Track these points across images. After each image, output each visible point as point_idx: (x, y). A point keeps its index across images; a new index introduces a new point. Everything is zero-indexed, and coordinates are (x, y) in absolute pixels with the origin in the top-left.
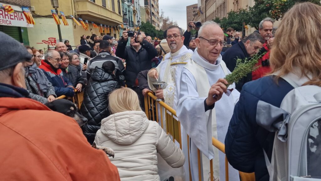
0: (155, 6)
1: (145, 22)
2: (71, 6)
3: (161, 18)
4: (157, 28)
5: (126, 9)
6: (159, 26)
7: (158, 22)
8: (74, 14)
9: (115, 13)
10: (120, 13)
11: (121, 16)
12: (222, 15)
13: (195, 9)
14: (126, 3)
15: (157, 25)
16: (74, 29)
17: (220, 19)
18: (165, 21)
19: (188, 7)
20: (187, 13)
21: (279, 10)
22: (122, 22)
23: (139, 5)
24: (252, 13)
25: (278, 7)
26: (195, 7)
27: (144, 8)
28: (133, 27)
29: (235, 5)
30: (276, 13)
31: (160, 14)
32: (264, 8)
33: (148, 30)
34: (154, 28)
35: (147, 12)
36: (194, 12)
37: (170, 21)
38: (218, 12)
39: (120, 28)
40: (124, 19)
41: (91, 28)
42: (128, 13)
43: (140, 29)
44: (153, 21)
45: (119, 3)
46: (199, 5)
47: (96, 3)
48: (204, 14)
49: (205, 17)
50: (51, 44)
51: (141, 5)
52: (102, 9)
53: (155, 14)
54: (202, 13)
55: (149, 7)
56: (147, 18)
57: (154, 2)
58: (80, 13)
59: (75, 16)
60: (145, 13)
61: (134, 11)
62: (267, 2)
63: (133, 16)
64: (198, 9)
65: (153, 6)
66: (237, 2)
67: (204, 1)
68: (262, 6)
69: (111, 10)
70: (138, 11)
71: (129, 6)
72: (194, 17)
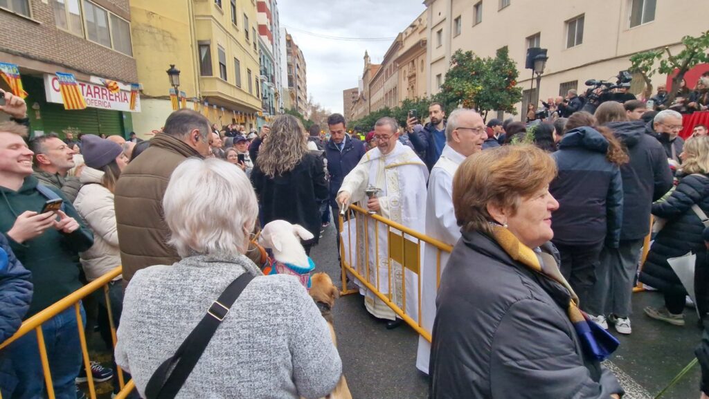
0: (302, 88)
1: (290, 109)
2: (194, 84)
3: (310, 104)
5: (266, 90)
6: (307, 114)
7: (306, 109)
8: (198, 96)
9: (252, 96)
10: (258, 96)
11: (260, 100)
13: (355, 95)
14: (266, 83)
15: (304, 113)
17: (391, 108)
18: (314, 109)
19: (345, 92)
20: (344, 99)
21: (473, 100)
22: (261, 107)
23: (281, 86)
25: (470, 96)
26: (355, 91)
27: (288, 90)
28: (274, 114)
29: (409, 92)
30: (468, 103)
31: (308, 100)
32: (454, 97)
35: (292, 96)
36: (353, 98)
37: (322, 108)
38: (386, 98)
39: (257, 116)
40: (262, 103)
41: (220, 115)
42: (267, 96)
44: (300, 108)
46: (361, 89)
47: (228, 81)
48: (368, 101)
49: (368, 106)
51: (284, 87)
52: (235, 90)
53: (302, 98)
54: (365, 100)
55: (294, 89)
56: (292, 103)
58: (206, 95)
59: (200, 98)
60: (289, 97)
61: (276, 94)
62: (458, 90)
63: (274, 100)
64: (359, 94)
65: (299, 88)
66: (412, 87)
67: (368, 85)
68: (451, 94)
69: (248, 92)
70: (280, 94)
71: (269, 87)
72: (353, 105)
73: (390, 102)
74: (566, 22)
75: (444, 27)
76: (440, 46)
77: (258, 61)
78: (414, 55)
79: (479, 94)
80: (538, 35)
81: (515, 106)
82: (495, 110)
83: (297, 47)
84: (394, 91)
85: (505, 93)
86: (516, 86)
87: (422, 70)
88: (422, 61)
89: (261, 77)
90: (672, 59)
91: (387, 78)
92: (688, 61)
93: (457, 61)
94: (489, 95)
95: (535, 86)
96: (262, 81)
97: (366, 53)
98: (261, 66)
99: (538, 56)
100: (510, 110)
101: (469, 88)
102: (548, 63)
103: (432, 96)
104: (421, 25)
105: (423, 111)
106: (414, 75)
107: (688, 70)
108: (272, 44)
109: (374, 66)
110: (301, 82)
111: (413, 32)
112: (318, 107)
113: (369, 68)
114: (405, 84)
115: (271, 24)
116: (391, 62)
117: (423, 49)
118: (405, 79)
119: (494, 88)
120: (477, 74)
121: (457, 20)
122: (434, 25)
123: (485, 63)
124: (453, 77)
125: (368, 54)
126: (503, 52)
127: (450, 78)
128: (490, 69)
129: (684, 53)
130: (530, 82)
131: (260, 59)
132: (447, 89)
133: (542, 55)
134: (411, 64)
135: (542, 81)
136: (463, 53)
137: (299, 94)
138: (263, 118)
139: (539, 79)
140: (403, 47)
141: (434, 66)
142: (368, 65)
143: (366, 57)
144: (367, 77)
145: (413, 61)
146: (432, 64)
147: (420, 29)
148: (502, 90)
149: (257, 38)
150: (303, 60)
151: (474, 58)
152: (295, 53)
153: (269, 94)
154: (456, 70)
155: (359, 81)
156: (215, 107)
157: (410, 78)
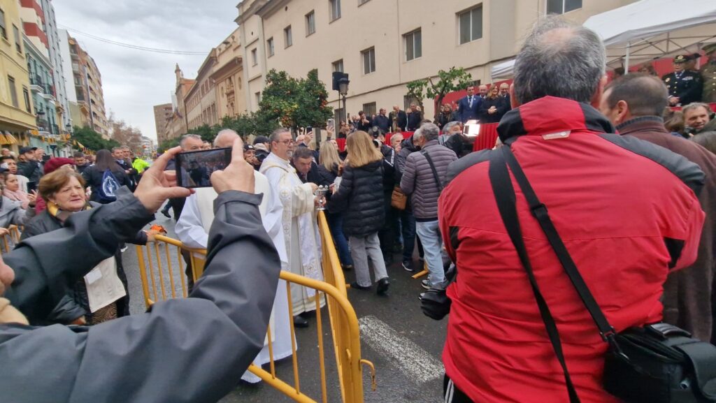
0: (97, 103)
1: (81, 127)
3: (110, 121)
4: (104, 137)
5: (41, 104)
6: (106, 133)
7: (105, 127)
9: (20, 110)
10: (29, 110)
11: (32, 116)
12: (212, 120)
13: (168, 111)
14: (41, 94)
15: (103, 131)
17: (210, 126)
18: (118, 126)
19: (156, 108)
20: (156, 116)
21: (290, 118)
22: (35, 125)
23: (66, 99)
24: (255, 119)
25: (288, 114)
26: (168, 107)
27: (77, 104)
28: (58, 134)
29: (229, 108)
30: (286, 120)
31: (108, 116)
32: (272, 114)
33: (88, 139)
34: (100, 136)
35: (84, 111)
36: (167, 114)
37: (128, 125)
38: (205, 115)
39: (29, 135)
40: (38, 119)
42: (45, 110)
43: (72, 137)
44: (96, 126)
45: (27, 93)
46: (175, 105)
48: (184, 118)
49: (185, 123)
51: (71, 100)
53: (99, 114)
54: (181, 117)
56: (85, 120)
57: (95, 97)
60: (79, 112)
61: (58, 109)
62: (275, 107)
63: (56, 116)
64: (173, 110)
65: (93, 102)
66: (232, 104)
67: (183, 100)
68: (269, 112)
69: (11, 105)
70: (65, 108)
71: (47, 100)
72: (167, 122)
74: (362, 52)
75: (258, 46)
76: (256, 65)
77: (26, 67)
78: (230, 72)
79: (295, 112)
80: (341, 61)
83: (86, 54)
84: (213, 108)
85: (318, 111)
86: (328, 106)
87: (240, 87)
88: (240, 79)
89: (30, 87)
90: (434, 87)
91: (203, 94)
92: (443, 90)
93: (272, 80)
94: (305, 113)
95: (342, 107)
96: (34, 92)
97: (177, 66)
98: (30, 72)
99: (342, 79)
101: (285, 106)
102: (350, 85)
103: (252, 113)
104: (234, 42)
105: (244, 128)
106: (232, 93)
107: (444, 96)
108: (47, 47)
109: (188, 81)
110: (95, 95)
111: (227, 49)
112: (122, 124)
113: (183, 82)
114: (223, 103)
115: (43, 23)
116: (206, 78)
117: (238, 67)
118: (223, 96)
119: (308, 106)
120: (292, 93)
121: (270, 41)
122: (247, 44)
123: (298, 84)
124: (270, 95)
125: (180, 68)
126: (313, 74)
127: (267, 96)
128: (303, 90)
129: (440, 83)
130: (338, 102)
131: (29, 65)
132: (265, 107)
133: (344, 79)
134: (228, 80)
135: (347, 102)
136: (277, 72)
137: (93, 109)
138: (40, 138)
139: (344, 100)
140: (218, 63)
141: (252, 83)
142: (181, 79)
143: (178, 70)
144: (181, 92)
145: (230, 78)
146: (249, 82)
147: (234, 46)
148: (315, 109)
149: (22, 38)
150: (97, 69)
151: (288, 79)
152: (83, 61)
153: (48, 108)
154: (272, 89)
155: (172, 96)
157: (228, 95)
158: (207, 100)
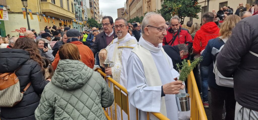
0: (97, 8)
1: (90, 18)
2: (37, 6)
3: (101, 16)
4: (98, 22)
5: (77, 9)
6: (99, 21)
8: (40, 12)
9: (70, 12)
10: (73, 12)
11: (74, 14)
12: (140, 14)
13: (123, 11)
14: (77, 5)
15: (98, 20)
16: (40, 22)
17: (139, 17)
19: (118, 10)
20: (118, 13)
21: (177, 12)
22: (75, 18)
23: (86, 7)
25: (176, 10)
26: (123, 9)
27: (89, 9)
28: (82, 21)
29: (148, 9)
31: (100, 13)
32: (168, 11)
33: (92, 23)
34: (97, 22)
35: (92, 12)
36: (122, 12)
38: (137, 13)
39: (73, 22)
40: (76, 16)
41: (52, 21)
42: (78, 12)
43: (87, 22)
44: (96, 18)
45: (73, 5)
46: (125, 8)
47: (56, 4)
48: (129, 14)
49: (129, 16)
50: (22, 32)
51: (87, 7)
52: (60, 9)
53: (97, 13)
54: (127, 13)
55: (93, 9)
56: (92, 15)
57: (96, 6)
58: (44, 11)
59: (41, 13)
60: (90, 12)
61: (83, 11)
62: (169, 7)
63: (82, 14)
64: (125, 11)
65: (95, 8)
66: (149, 7)
67: (129, 6)
68: (166, 9)
69: (67, 10)
70: (85, 11)
71: (79, 8)
72: (122, 16)
73: (139, 14)
79: (180, 9)
81: (197, 14)
82: (188, 16)
84: (141, 9)
85: (192, 8)
86: (198, 5)
89: (74, 2)
91: (137, 3)
94: (185, 9)
95: (206, 5)
96: (75, 5)
100: (196, 16)
101: (175, 6)
103: (158, 10)
110: (96, 5)
114: (146, 5)
118: (146, 3)
119: (187, 6)
127: (166, 1)
130: (205, 2)
137: (95, 11)
138: (76, 23)
139: (208, 1)
144: (128, 3)
148: (191, 7)
155: (125, 4)
156: (49, 17)
157: (148, 2)
158: (138, 5)
